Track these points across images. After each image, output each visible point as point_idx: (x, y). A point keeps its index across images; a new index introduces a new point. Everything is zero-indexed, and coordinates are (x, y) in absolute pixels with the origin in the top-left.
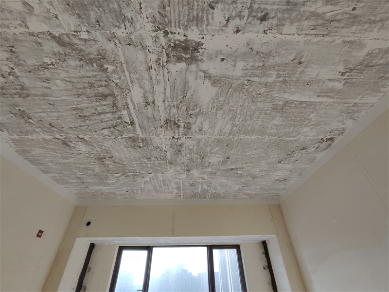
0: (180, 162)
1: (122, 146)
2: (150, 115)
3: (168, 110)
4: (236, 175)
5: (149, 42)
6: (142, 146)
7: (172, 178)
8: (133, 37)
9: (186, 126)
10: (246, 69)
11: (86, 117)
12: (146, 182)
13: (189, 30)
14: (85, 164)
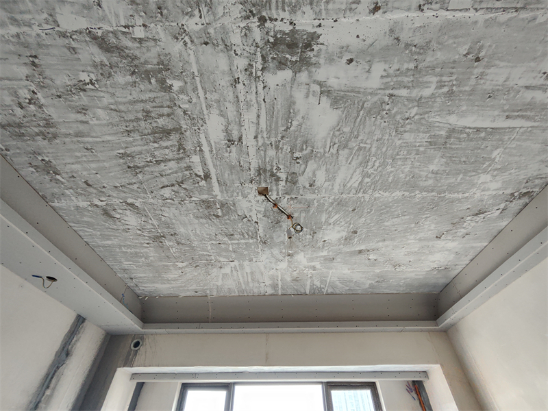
0: (279, 240)
1: (191, 215)
2: (234, 162)
3: (262, 152)
4: (367, 262)
5: (236, 39)
6: (220, 214)
7: (265, 268)
8: (211, 31)
9: (290, 178)
10: (387, 76)
11: (139, 167)
12: (224, 276)
13: (299, 13)
14: (135, 247)
